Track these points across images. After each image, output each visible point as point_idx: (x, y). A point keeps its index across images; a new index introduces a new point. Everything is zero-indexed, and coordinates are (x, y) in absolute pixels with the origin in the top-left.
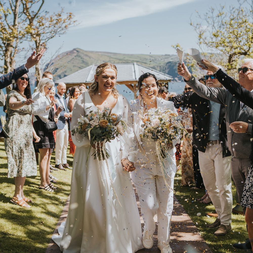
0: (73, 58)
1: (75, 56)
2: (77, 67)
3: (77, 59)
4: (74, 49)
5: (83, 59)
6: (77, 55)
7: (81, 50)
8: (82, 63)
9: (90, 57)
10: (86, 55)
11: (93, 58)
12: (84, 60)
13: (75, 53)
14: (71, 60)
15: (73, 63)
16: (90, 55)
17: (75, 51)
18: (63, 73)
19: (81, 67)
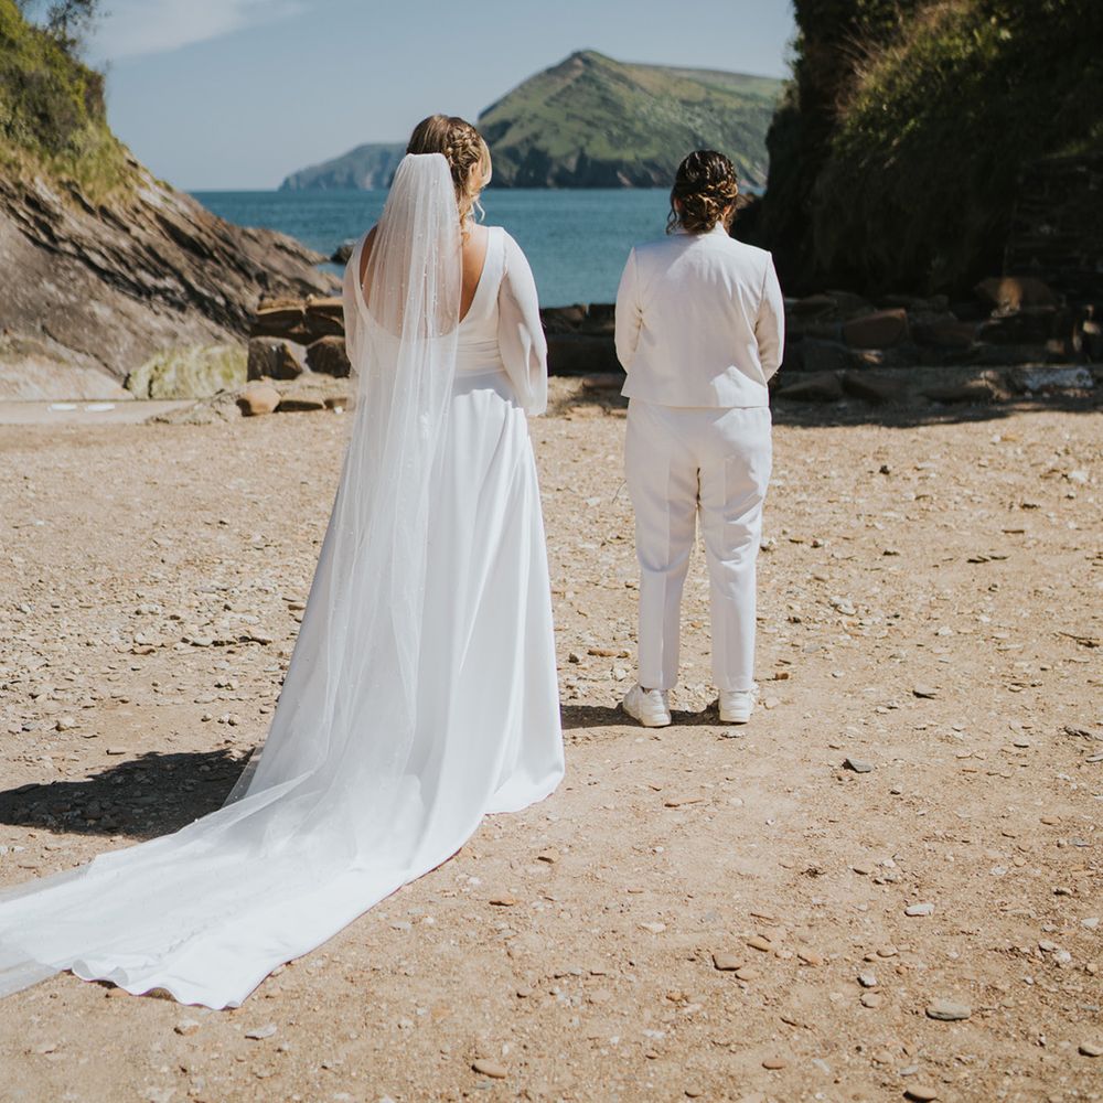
0: (569, 87)
1: (577, 81)
2: (582, 119)
3: (580, 90)
4: (577, 55)
5: (606, 90)
6: (584, 77)
7: (601, 56)
8: (598, 107)
9: (632, 86)
10: (620, 78)
11: (643, 89)
12: (609, 96)
13: (577, 67)
14: (559, 95)
15: (567, 105)
16: (635, 76)
17: (578, 62)
18: (527, 140)
19: (596, 122)
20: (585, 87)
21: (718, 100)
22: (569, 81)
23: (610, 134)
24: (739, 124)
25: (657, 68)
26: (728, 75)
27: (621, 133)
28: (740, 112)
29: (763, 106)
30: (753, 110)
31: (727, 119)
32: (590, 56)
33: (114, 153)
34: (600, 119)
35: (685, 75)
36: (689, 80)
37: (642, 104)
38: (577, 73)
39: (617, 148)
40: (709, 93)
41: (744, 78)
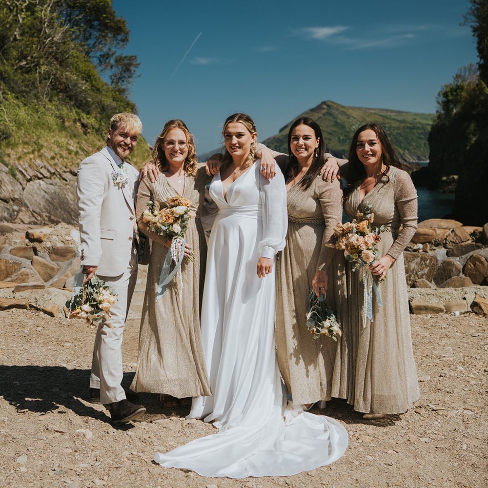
0: (321, 117)
1: (324, 114)
3: (326, 119)
4: (324, 103)
5: (337, 119)
6: (327, 113)
7: (335, 103)
8: (334, 126)
9: (349, 116)
10: (344, 113)
11: (354, 118)
12: (338, 121)
13: (324, 109)
16: (350, 112)
17: (325, 106)
19: (333, 133)
20: (328, 117)
21: (388, 123)
22: (320, 115)
23: (339, 138)
24: (398, 133)
25: (360, 109)
26: (392, 111)
27: (344, 138)
28: (398, 128)
29: (408, 125)
30: (404, 127)
31: (392, 131)
32: (330, 103)
33: (144, 144)
34: (334, 132)
35: (372, 111)
36: (374, 114)
37: (353, 125)
38: (324, 111)
39: (342, 145)
40: (384, 120)
41: (400, 113)
